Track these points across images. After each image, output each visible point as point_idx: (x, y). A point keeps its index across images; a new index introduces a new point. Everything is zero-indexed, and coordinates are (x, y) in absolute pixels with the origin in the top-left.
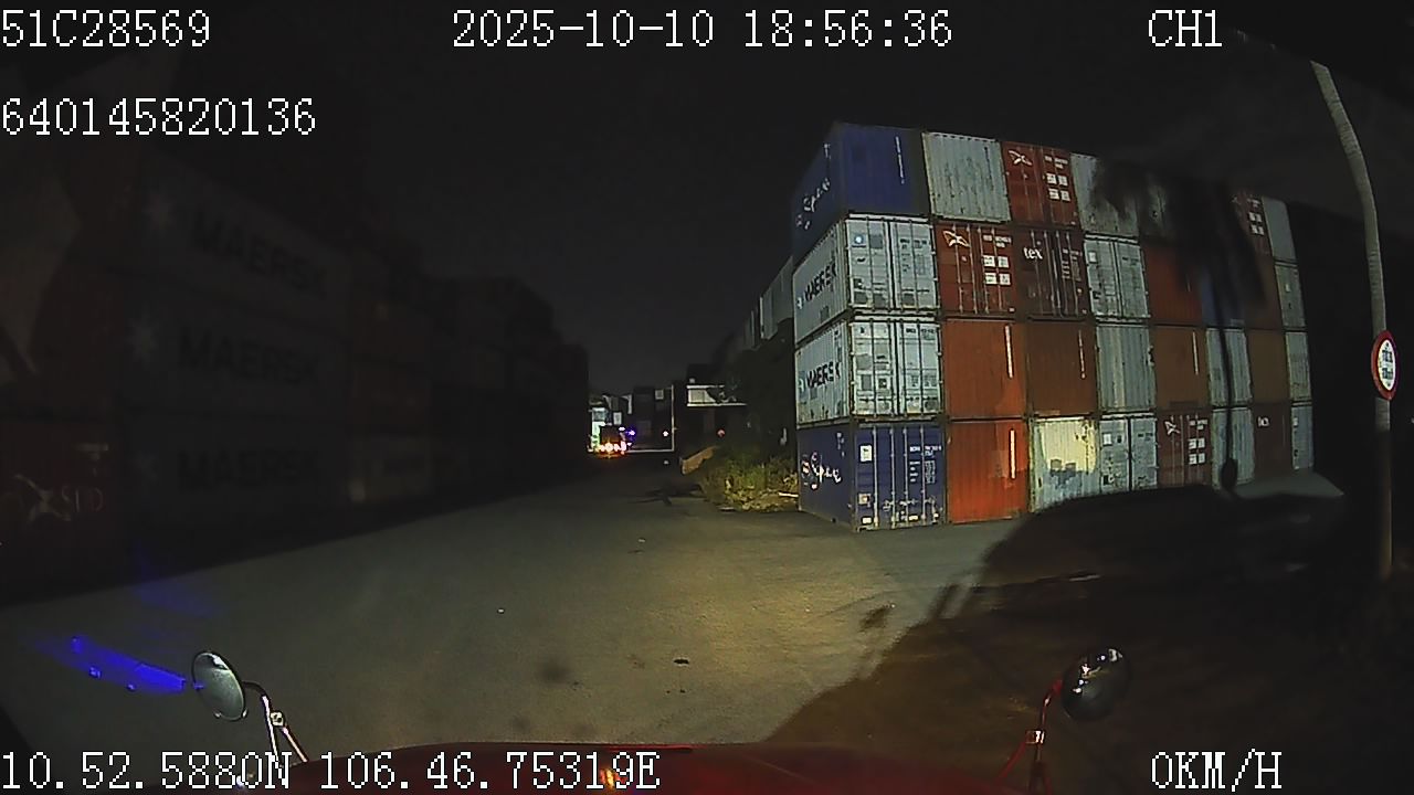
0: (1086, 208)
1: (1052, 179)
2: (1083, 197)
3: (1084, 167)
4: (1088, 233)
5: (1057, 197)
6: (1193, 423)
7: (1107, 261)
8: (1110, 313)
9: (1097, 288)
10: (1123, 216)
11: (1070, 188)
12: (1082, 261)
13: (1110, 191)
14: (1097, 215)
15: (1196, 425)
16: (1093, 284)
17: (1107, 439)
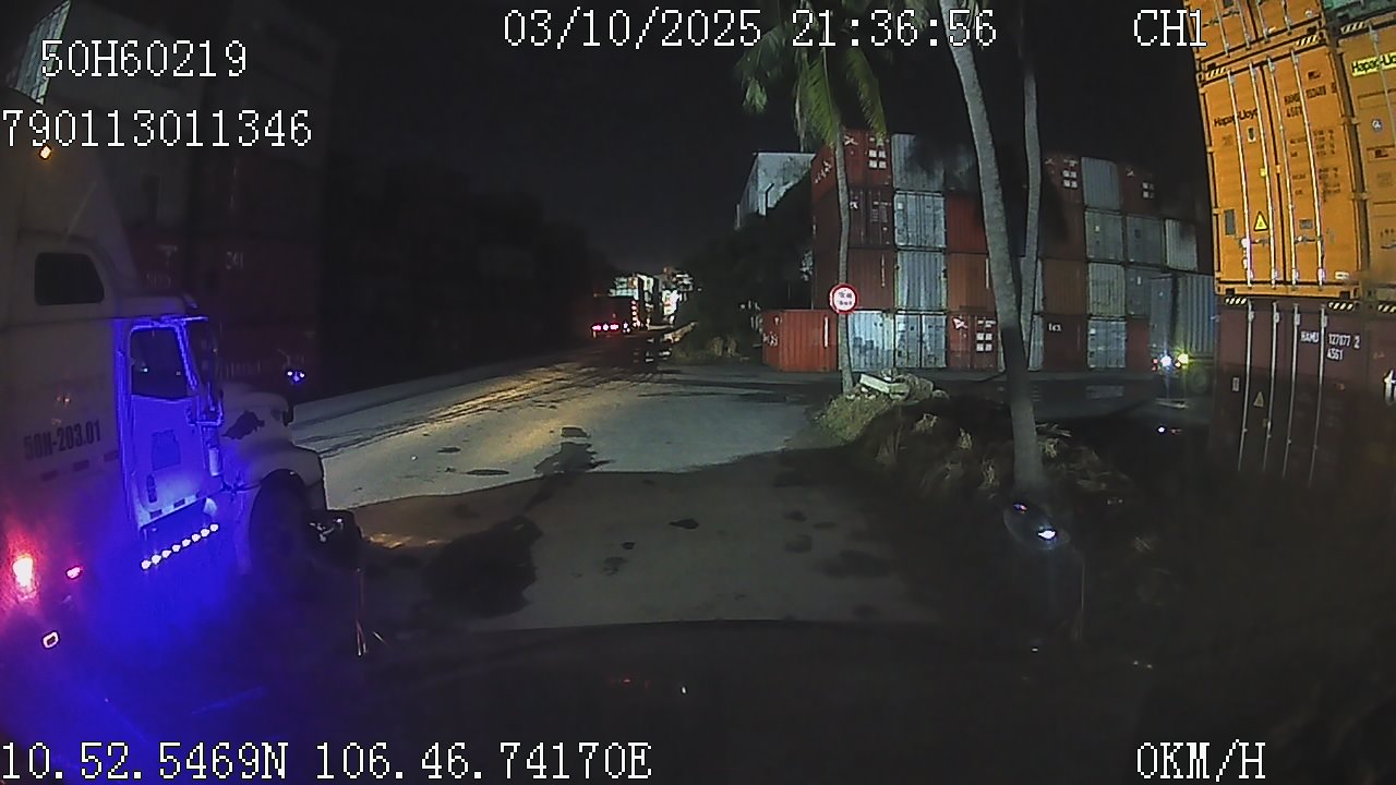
0: (900, 172)
1: (873, 154)
2: (897, 165)
3: (902, 142)
4: (898, 189)
5: (875, 166)
6: (981, 322)
7: (911, 209)
8: (910, 244)
9: (901, 227)
10: (931, 175)
11: (888, 160)
12: (891, 210)
13: (920, 160)
14: (909, 176)
15: (984, 324)
16: (898, 223)
17: (901, 327)
